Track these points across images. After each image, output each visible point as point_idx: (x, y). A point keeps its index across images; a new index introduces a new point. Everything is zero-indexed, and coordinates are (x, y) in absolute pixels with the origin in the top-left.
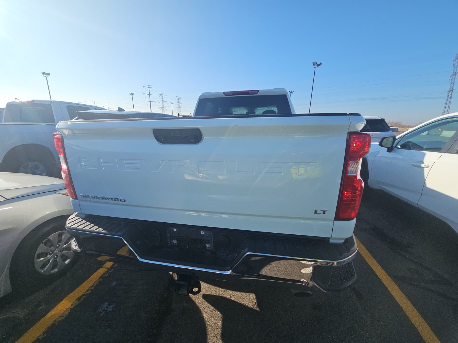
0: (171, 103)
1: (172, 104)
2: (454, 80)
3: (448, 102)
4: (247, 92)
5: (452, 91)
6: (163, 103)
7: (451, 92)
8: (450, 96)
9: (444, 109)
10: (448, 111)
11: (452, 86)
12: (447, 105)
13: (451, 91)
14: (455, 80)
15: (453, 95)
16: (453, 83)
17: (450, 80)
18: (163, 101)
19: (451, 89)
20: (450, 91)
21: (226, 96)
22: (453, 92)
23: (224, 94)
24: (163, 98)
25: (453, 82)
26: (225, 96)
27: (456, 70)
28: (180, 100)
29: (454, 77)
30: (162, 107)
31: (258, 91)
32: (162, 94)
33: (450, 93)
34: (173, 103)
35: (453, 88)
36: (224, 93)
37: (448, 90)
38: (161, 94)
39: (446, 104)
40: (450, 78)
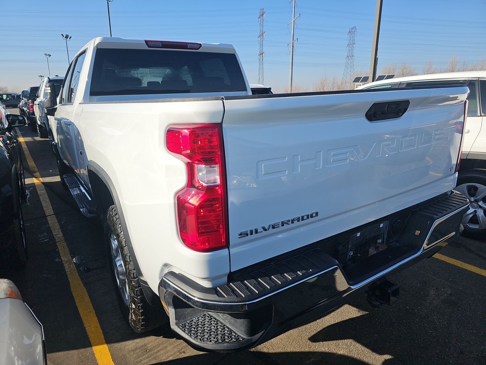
3: (261, 67)
5: (262, 54)
8: (261, 60)
11: (261, 48)
12: (261, 71)
14: (263, 42)
15: (264, 59)
16: (261, 45)
17: (259, 41)
20: (261, 54)
21: (149, 47)
23: (147, 44)
25: (261, 43)
27: (263, 30)
29: (261, 37)
31: (201, 45)
33: (261, 57)
35: (262, 51)
36: (146, 41)
39: (260, 69)
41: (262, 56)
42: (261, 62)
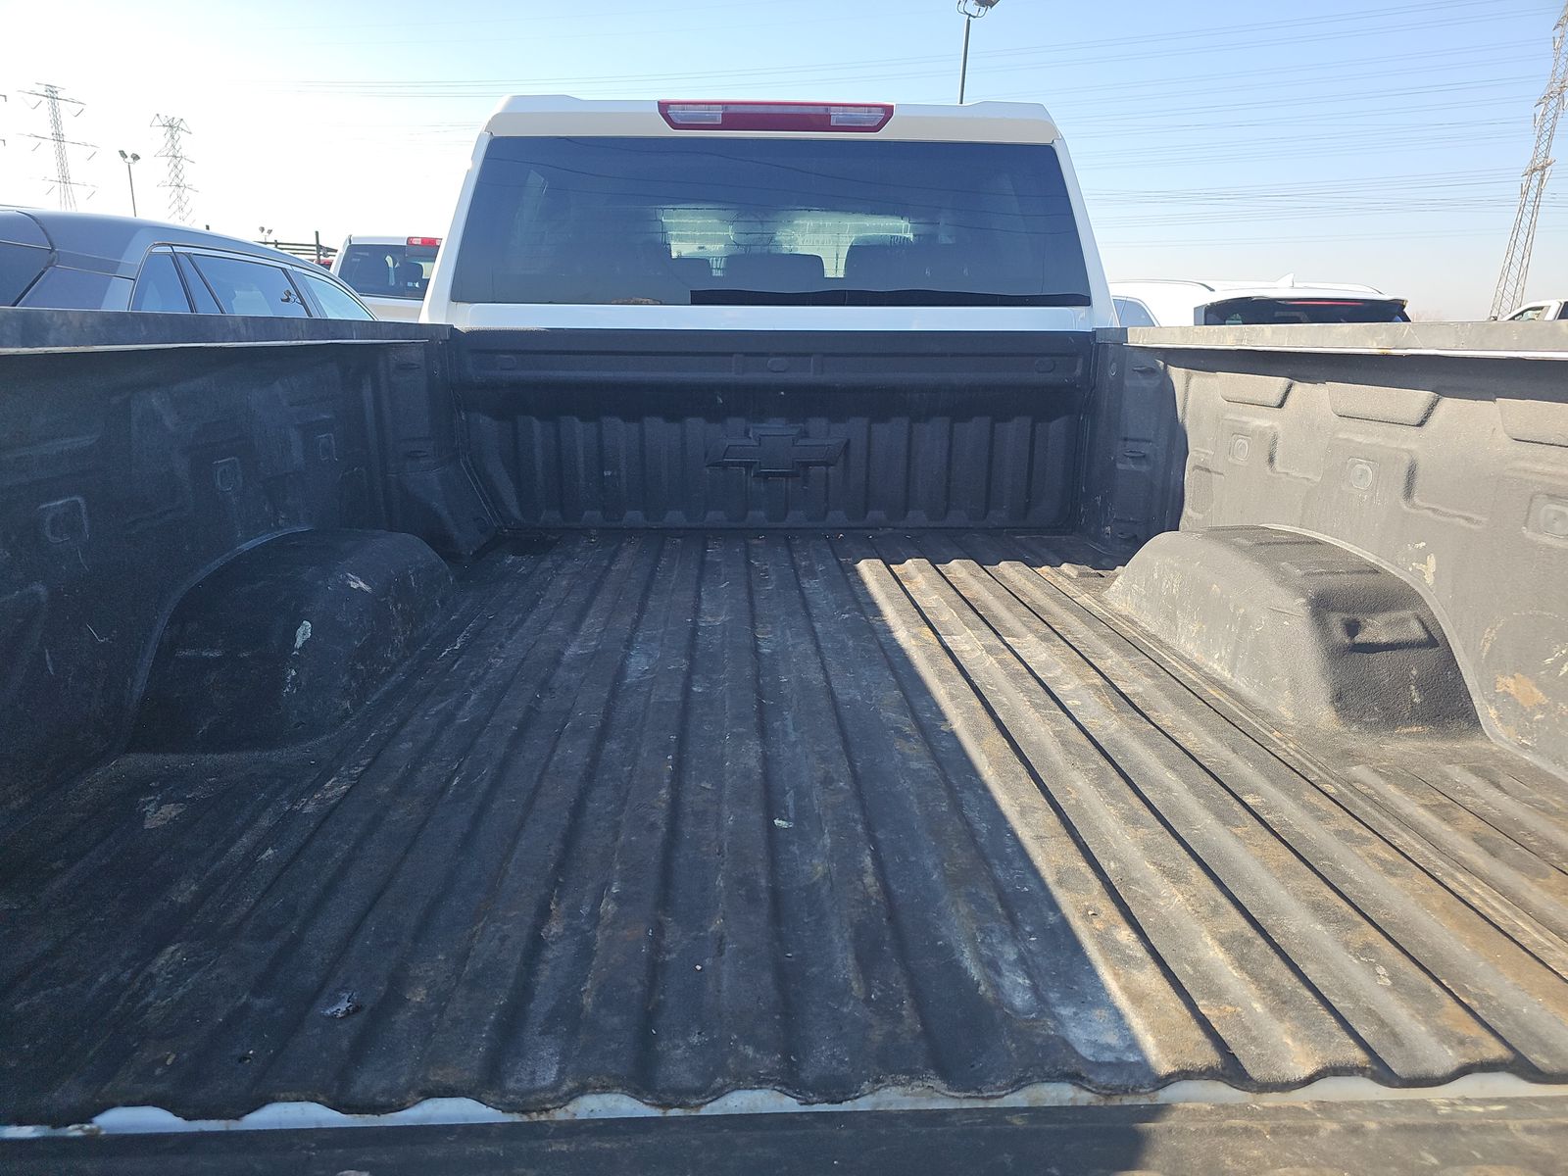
0: (123, 154)
1: (130, 159)
2: (1555, 116)
3: (1526, 221)
4: (821, 110)
5: (1543, 168)
6: (61, 156)
7: (1537, 175)
8: (1532, 195)
9: (1510, 256)
10: (1525, 265)
11: (1543, 147)
12: (1522, 237)
13: (1539, 169)
14: (1559, 120)
15: (1547, 190)
16: (1547, 134)
17: (1537, 118)
18: (59, 138)
19: (1539, 163)
20: (1535, 170)
21: (675, 126)
22: (1546, 177)
23: (667, 117)
24: (56, 122)
25: (1548, 126)
26: (669, 132)
28: (185, 143)
29: (1553, 103)
30: (54, 175)
31: (888, 111)
32: (52, 94)
33: (1535, 182)
34: (136, 157)
35: (1547, 157)
36: (664, 107)
37: (1525, 164)
38: (41, 90)
39: (1516, 230)
40: (1535, 110)
41: (1539, 177)
42: (1531, 200)
